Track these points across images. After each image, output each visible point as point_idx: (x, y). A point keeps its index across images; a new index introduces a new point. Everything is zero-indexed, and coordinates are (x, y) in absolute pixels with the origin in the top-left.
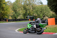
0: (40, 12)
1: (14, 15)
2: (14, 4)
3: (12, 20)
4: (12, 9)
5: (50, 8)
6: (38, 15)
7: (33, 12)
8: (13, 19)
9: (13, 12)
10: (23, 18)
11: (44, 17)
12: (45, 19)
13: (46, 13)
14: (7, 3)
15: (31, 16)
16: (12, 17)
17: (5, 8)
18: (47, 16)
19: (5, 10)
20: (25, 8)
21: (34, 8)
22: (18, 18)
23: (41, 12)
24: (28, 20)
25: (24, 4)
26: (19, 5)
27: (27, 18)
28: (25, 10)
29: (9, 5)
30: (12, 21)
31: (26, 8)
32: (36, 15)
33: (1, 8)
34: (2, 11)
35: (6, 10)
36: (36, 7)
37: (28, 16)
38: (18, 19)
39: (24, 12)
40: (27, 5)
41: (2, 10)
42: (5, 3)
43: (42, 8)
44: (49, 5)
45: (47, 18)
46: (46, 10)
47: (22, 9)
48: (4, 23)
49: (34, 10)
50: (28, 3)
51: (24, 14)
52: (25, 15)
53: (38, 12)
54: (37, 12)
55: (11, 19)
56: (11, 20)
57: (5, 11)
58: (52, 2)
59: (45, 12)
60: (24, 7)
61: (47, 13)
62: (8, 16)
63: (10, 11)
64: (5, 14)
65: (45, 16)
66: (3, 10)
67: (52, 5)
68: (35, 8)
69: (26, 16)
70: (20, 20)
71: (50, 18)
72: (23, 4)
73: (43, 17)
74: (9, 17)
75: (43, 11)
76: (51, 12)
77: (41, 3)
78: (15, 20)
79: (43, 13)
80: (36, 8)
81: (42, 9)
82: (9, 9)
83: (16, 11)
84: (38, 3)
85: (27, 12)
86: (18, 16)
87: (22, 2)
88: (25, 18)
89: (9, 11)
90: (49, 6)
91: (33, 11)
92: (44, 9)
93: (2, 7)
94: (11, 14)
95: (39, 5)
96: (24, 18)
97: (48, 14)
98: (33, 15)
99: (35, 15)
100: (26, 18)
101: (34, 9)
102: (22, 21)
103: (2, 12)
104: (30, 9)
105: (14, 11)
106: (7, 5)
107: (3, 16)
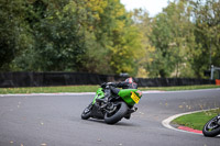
4: (150, 39)
10: (191, 73)
14: (133, 18)
16: (148, 69)
17: (123, 34)
19: (124, 41)
22: (173, 74)
29: (138, 25)
33: (109, 36)
34: (113, 46)
35: (128, 42)
38: (171, 80)
41: (112, 43)
42: (124, 18)
55: (145, 77)
56: (146, 80)
57: (123, 45)
62: (133, 66)
66: (116, 43)
70: (179, 82)
74: (137, 69)
82: (138, 40)
86: (172, 65)
88: (200, 76)
93: (114, 32)
102: (187, 87)
103: (111, 52)
106: (132, 23)
107: (116, 63)
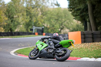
0: (56, 20)
1: (9, 25)
2: (10, 5)
3: (5, 34)
5: (72, 14)
6: (51, 26)
7: (43, 20)
8: (7, 32)
9: (7, 19)
11: (62, 29)
12: (64, 33)
13: (65, 23)
15: (39, 27)
18: (68, 28)
20: (29, 13)
21: (44, 14)
23: (57, 20)
24: (34, 34)
26: (18, 7)
27: (32, 30)
28: (29, 17)
30: (5, 36)
32: (48, 26)
37: (34, 28)
39: (28, 20)
40: (33, 8)
43: (58, 13)
44: (71, 8)
45: (67, 30)
46: (65, 17)
47: (23, 15)
49: (44, 17)
50: (34, 3)
51: (26, 24)
52: (28, 25)
53: (51, 20)
54: (49, 20)
58: (76, 4)
59: (64, 20)
61: (67, 23)
63: (2, 17)
65: (63, 28)
67: (76, 9)
68: (46, 14)
69: (30, 27)
71: (72, 31)
72: (25, 5)
73: (60, 30)
75: (60, 19)
77: (58, 5)
78: (11, 33)
79: (61, 23)
80: (49, 12)
81: (59, 15)
83: (13, 17)
84: (52, 5)
85: (32, 19)
89: (0, 18)
90: (71, 11)
91: (42, 18)
92: (63, 14)
94: (2, 24)
95: (53, 8)
96: (27, 30)
97: (70, 25)
98: (43, 26)
99: (46, 26)
100: (29, 30)
101: (44, 15)
104: (37, 15)
105: (9, 17)
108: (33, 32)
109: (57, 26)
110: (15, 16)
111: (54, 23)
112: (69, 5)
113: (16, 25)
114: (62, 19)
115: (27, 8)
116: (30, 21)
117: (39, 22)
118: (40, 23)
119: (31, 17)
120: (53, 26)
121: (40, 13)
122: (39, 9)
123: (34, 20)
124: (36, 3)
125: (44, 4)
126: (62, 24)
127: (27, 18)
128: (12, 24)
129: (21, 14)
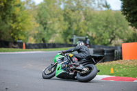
0: (104, 26)
1: (41, 34)
3: (36, 46)
5: (128, 19)
6: (98, 35)
7: (86, 28)
8: (38, 42)
9: (38, 25)
11: (112, 39)
13: (117, 31)
15: (81, 36)
18: (121, 38)
20: (67, 18)
21: (89, 18)
23: (107, 27)
25: (66, 6)
26: (53, 10)
27: (71, 40)
28: (67, 23)
30: (36, 48)
31: (69, 18)
32: (94, 36)
36: (94, 15)
37: (75, 38)
40: (73, 11)
43: (107, 18)
44: (126, 10)
45: (119, 41)
46: (117, 23)
47: (59, 20)
48: (16, 53)
49: (88, 23)
50: (75, 5)
51: (64, 32)
52: (66, 34)
53: (98, 27)
54: (95, 27)
58: (132, 4)
59: (115, 27)
60: (64, 15)
61: (120, 31)
63: (32, 23)
64: (18, 30)
65: (115, 37)
67: (132, 12)
68: (91, 19)
69: (69, 37)
71: (127, 42)
72: (62, 7)
73: (109, 40)
75: (110, 26)
76: (130, 27)
77: (107, 6)
79: (111, 31)
80: (95, 17)
81: (109, 20)
83: (46, 24)
84: (99, 7)
85: (71, 26)
87: (60, 4)
89: (29, 24)
90: (125, 14)
91: (86, 24)
94: (32, 32)
96: (65, 40)
97: (124, 34)
98: (87, 35)
99: (90, 35)
100: (68, 41)
101: (88, 20)
104: (79, 20)
105: (41, 23)
108: (74, 43)
109: (106, 35)
110: (49, 22)
111: (102, 31)
112: (123, 7)
113: (50, 34)
114: (112, 25)
115: (65, 11)
116: (69, 28)
117: (82, 30)
118: (83, 32)
119: (70, 23)
120: (101, 35)
121: (83, 17)
122: (81, 13)
123: (75, 27)
124: (77, 5)
125: (88, 5)
126: (113, 32)
127: (64, 25)
128: (45, 33)
129: (57, 19)
